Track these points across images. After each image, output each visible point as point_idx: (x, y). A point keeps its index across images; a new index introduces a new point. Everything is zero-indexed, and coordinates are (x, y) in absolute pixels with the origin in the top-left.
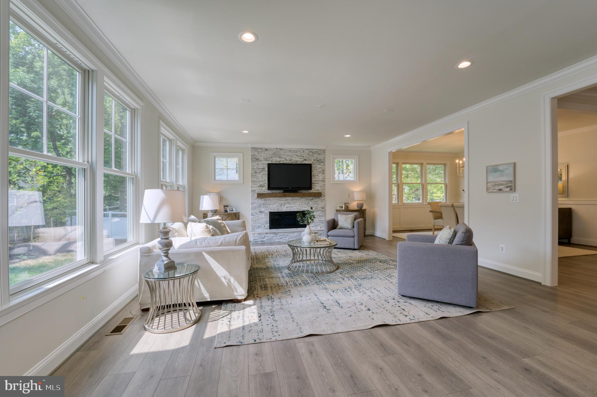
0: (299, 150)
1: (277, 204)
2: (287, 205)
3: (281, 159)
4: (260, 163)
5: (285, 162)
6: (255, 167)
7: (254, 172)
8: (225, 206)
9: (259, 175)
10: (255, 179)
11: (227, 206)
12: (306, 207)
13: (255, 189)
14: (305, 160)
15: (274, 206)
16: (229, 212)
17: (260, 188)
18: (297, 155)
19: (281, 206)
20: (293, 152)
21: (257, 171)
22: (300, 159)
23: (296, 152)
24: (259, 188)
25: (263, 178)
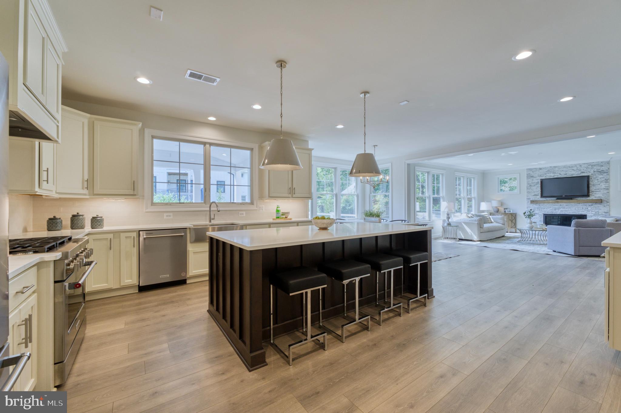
0: (576, 165)
1: (551, 208)
2: (562, 209)
3: (556, 174)
4: (534, 179)
5: (559, 176)
6: (530, 182)
7: (529, 185)
8: (504, 209)
9: (534, 188)
10: (530, 191)
11: (507, 209)
12: (583, 212)
13: (530, 197)
14: (583, 173)
15: (548, 210)
16: (507, 212)
17: (535, 197)
18: (572, 170)
19: (555, 210)
20: (568, 167)
21: (532, 185)
22: (576, 172)
23: (572, 167)
24: (533, 197)
25: (537, 189)
